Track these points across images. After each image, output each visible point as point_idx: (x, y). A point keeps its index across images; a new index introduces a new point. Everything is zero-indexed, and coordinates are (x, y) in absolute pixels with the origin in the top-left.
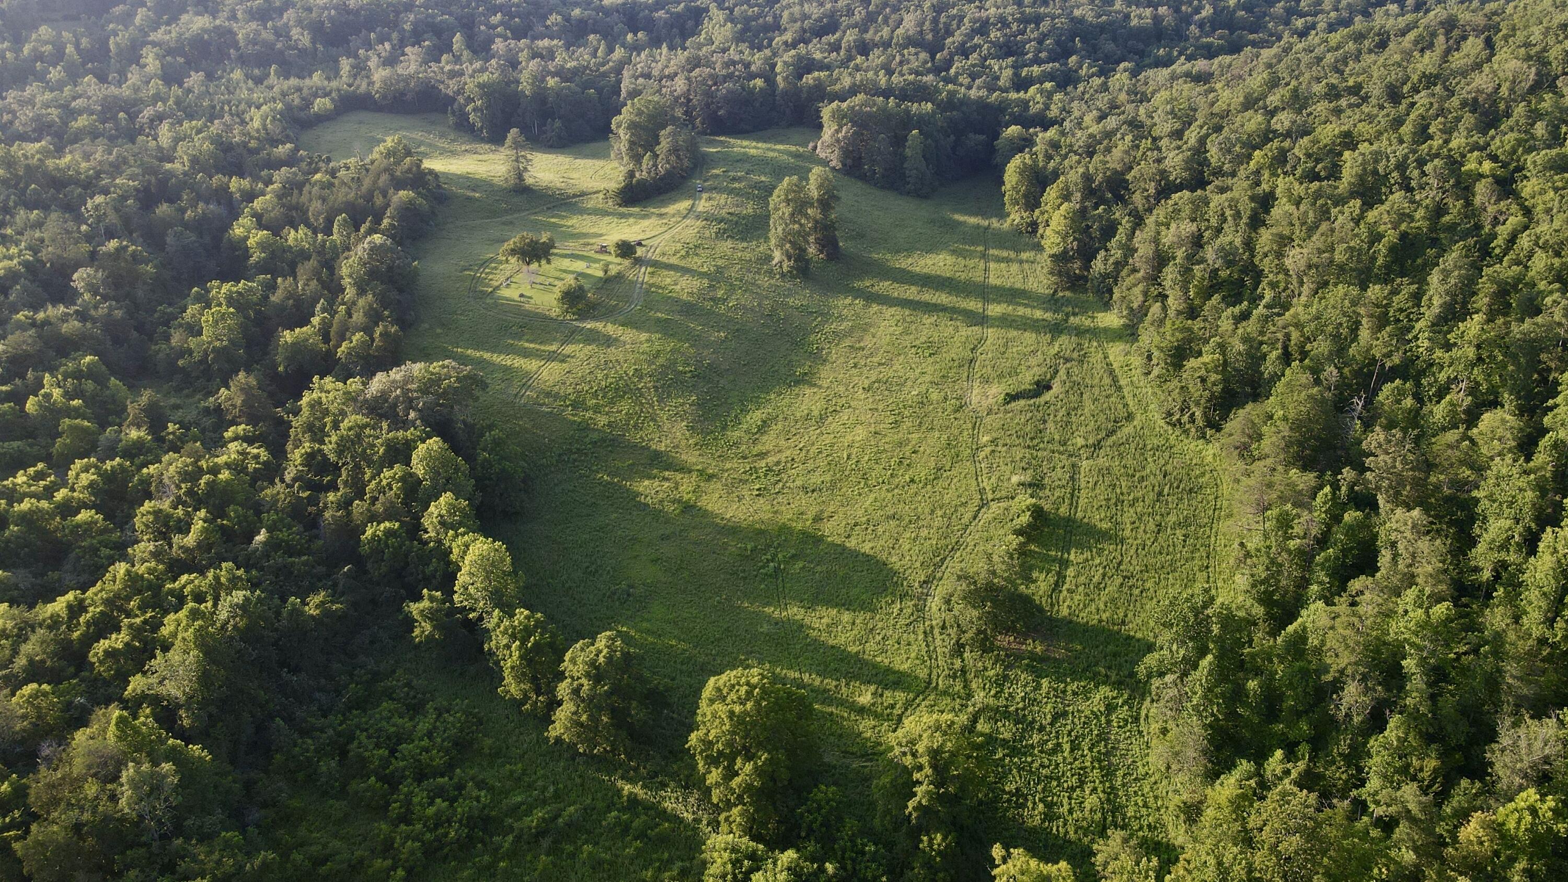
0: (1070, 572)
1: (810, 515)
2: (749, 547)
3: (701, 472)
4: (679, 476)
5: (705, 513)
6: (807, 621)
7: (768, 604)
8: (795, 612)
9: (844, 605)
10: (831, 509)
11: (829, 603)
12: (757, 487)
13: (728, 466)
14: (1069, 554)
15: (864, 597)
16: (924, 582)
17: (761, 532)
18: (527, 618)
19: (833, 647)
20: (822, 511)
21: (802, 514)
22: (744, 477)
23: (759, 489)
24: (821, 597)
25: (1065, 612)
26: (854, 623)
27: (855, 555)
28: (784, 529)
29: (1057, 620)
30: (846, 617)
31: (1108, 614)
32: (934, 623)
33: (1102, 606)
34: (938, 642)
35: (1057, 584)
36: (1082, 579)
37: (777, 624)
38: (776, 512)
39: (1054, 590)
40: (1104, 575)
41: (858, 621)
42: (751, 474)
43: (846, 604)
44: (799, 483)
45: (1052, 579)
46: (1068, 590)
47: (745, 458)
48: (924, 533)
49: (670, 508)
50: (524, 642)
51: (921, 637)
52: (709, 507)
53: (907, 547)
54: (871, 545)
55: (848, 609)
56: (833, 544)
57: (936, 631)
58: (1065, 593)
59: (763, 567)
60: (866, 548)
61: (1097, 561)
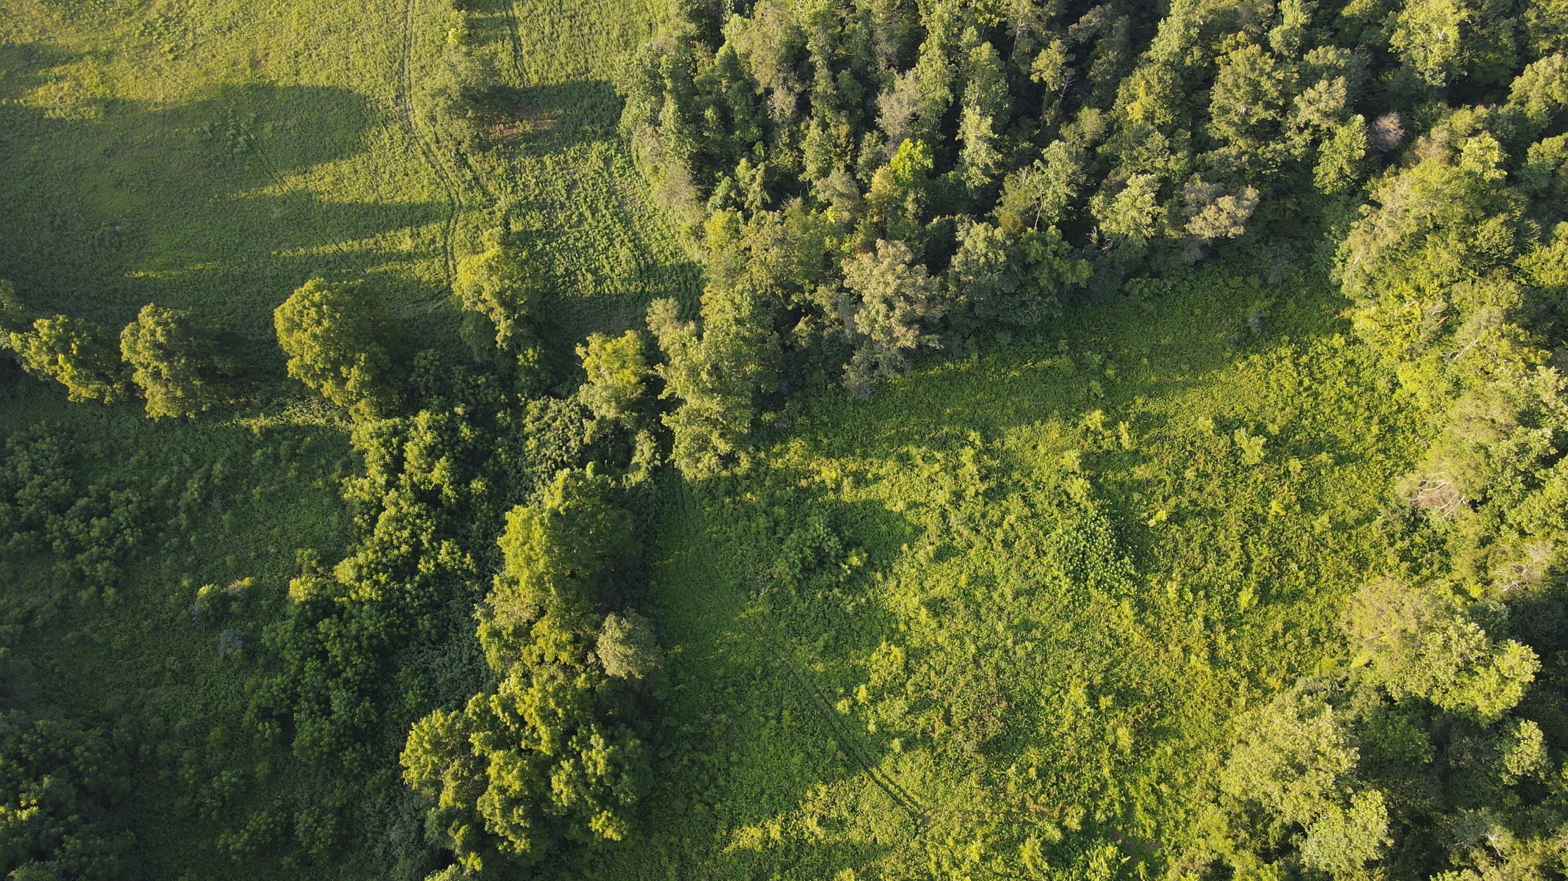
1: (244, 63)
2: (206, 128)
3: (94, 53)
4: (73, 69)
5: (133, 106)
6: (311, 186)
7: (264, 185)
10: (261, 46)
12: (167, 48)
13: (118, 33)
16: (397, 97)
17: (206, 105)
18: (52, 327)
21: (235, 64)
22: (146, 40)
23: (171, 51)
25: (535, 79)
26: (356, 172)
27: (315, 92)
31: (571, 66)
35: (515, 50)
36: (535, 36)
39: (515, 57)
40: (552, 23)
41: (358, 167)
42: (150, 34)
43: (337, 153)
44: (208, 25)
45: (509, 46)
46: (528, 52)
47: (129, 13)
48: (368, 39)
51: (423, 160)
52: (132, 95)
59: (235, 145)
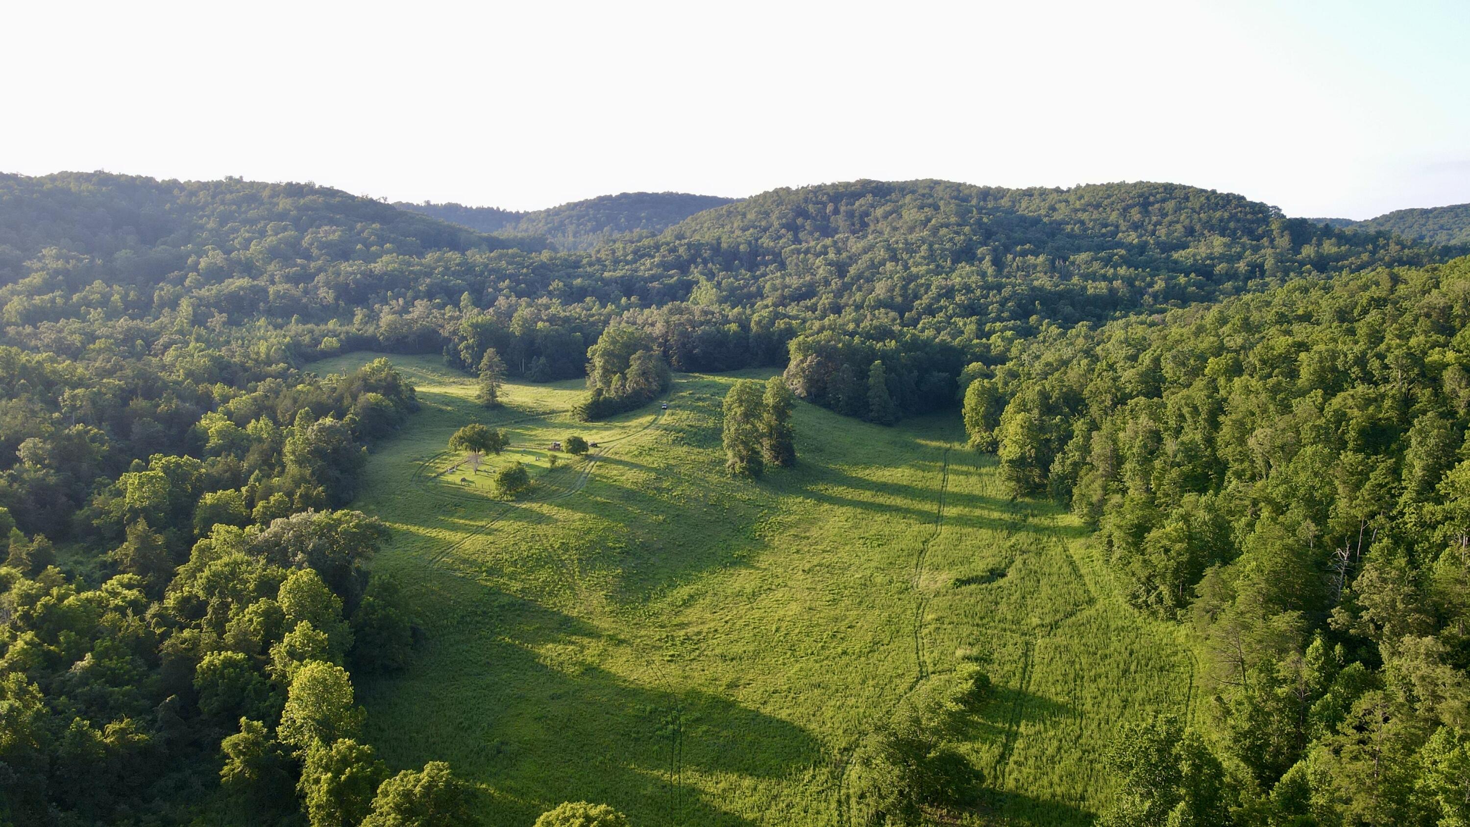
0: (1019, 744)
1: (725, 682)
2: (648, 708)
3: (611, 638)
4: (586, 641)
5: (608, 675)
6: (700, 785)
7: (657, 767)
8: (690, 777)
9: (747, 770)
10: (750, 676)
11: (728, 768)
12: (672, 653)
13: (643, 633)
14: (1018, 726)
15: (772, 762)
16: (845, 749)
18: (350, 748)
19: (726, 813)
20: (739, 679)
21: (716, 680)
22: (658, 644)
23: (670, 656)
24: (722, 761)
25: (1010, 784)
27: (769, 721)
28: (694, 695)
29: (1002, 794)
30: (748, 782)
32: (851, 791)
33: (1056, 779)
34: (854, 812)
35: (1002, 756)
36: (1033, 751)
37: (664, 787)
38: (686, 677)
39: (998, 762)
40: (1059, 749)
41: (760, 787)
42: (667, 642)
43: (750, 770)
44: (718, 651)
45: (996, 750)
46: (1016, 763)
47: (662, 627)
48: (852, 701)
49: (570, 670)
50: (338, 773)
51: (834, 805)
52: (613, 670)
53: (831, 714)
54: (788, 711)
55: (751, 775)
56: (745, 710)
57: (853, 801)
58: (1011, 765)
60: (783, 715)
61: (1052, 733)
